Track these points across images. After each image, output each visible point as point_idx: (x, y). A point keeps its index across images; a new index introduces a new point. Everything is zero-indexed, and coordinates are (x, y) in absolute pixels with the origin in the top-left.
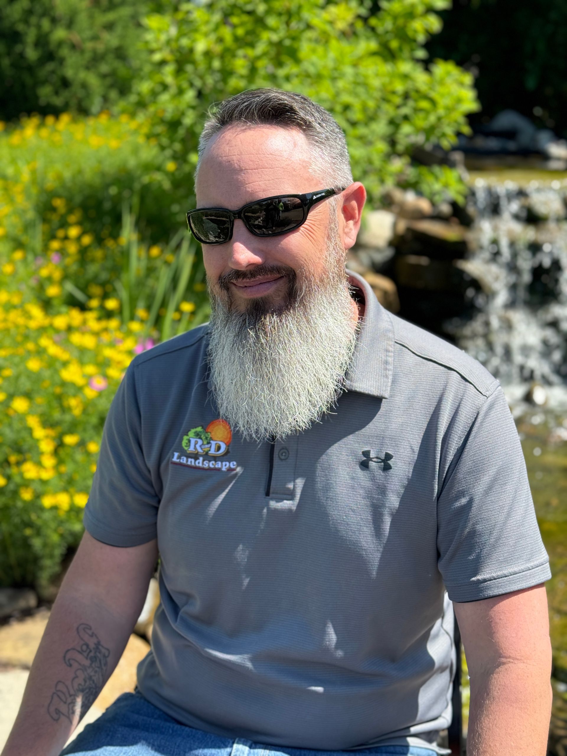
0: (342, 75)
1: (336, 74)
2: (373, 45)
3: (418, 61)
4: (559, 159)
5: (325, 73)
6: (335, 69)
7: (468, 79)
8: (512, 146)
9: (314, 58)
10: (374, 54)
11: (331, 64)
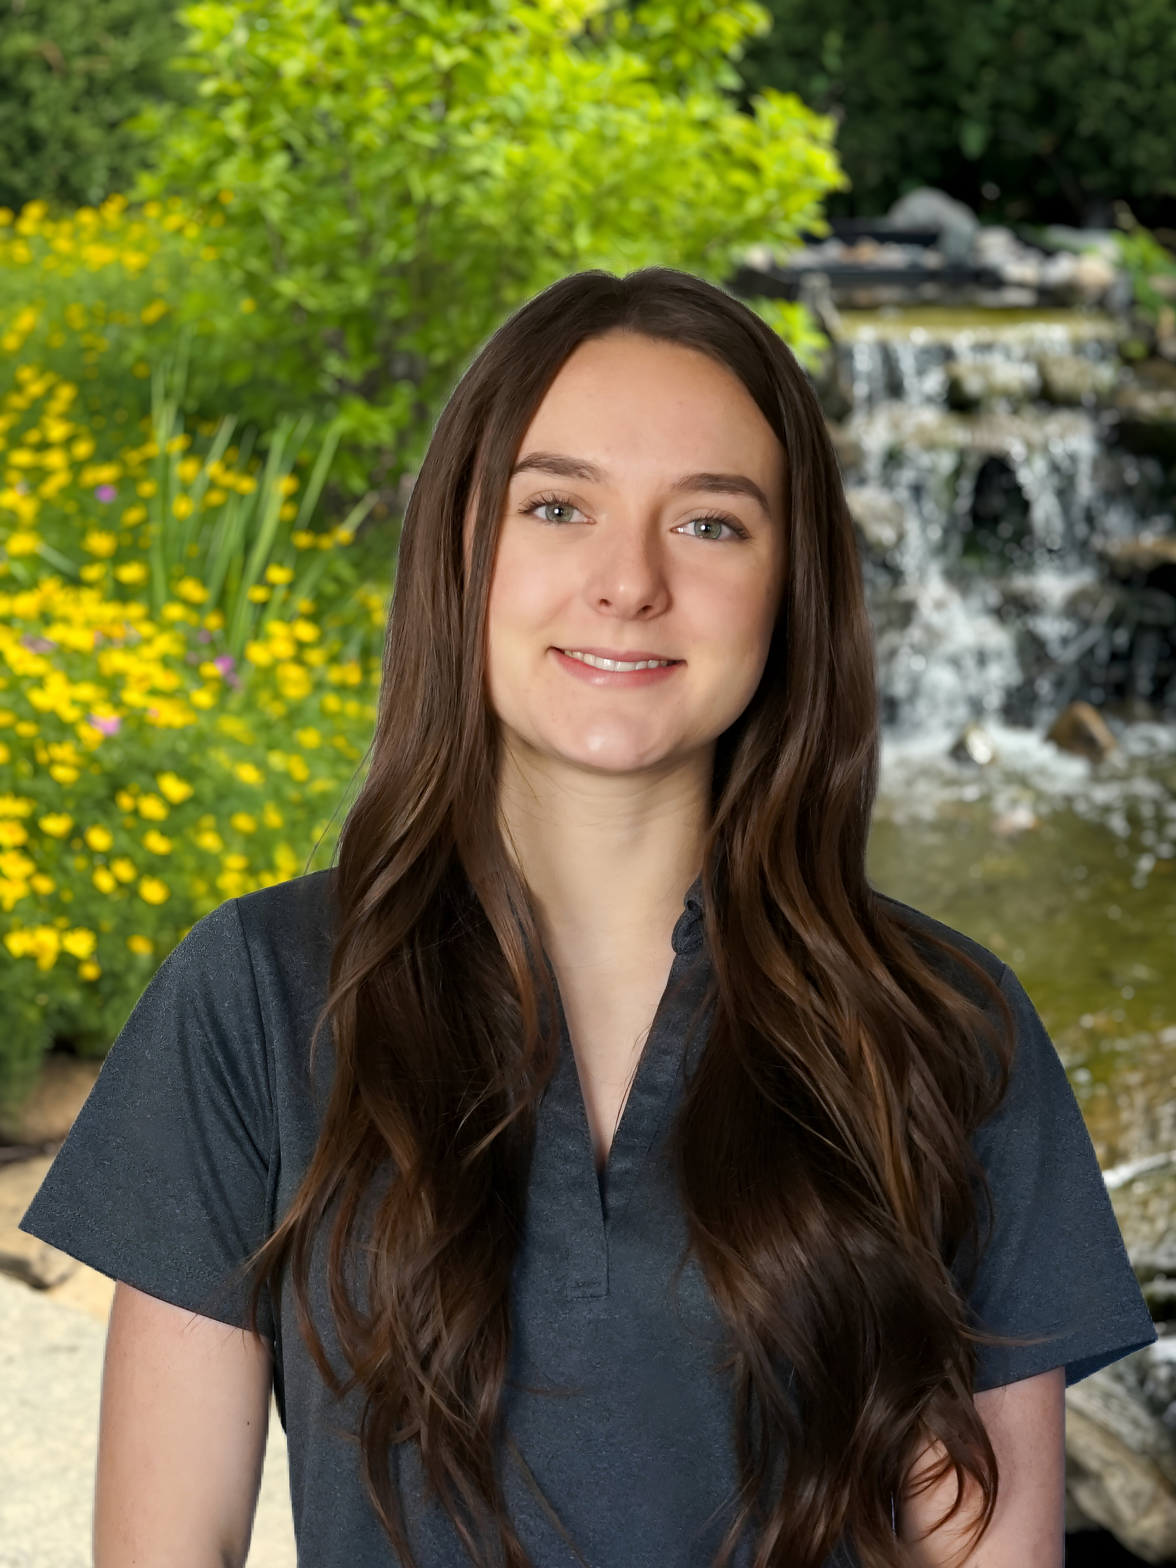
0: (574, 122)
1: (563, 119)
2: (637, 65)
3: (726, 93)
4: (1021, 285)
5: (540, 116)
6: (562, 109)
7: (826, 127)
8: (931, 259)
9: (518, 89)
10: (639, 80)
11: (552, 101)
